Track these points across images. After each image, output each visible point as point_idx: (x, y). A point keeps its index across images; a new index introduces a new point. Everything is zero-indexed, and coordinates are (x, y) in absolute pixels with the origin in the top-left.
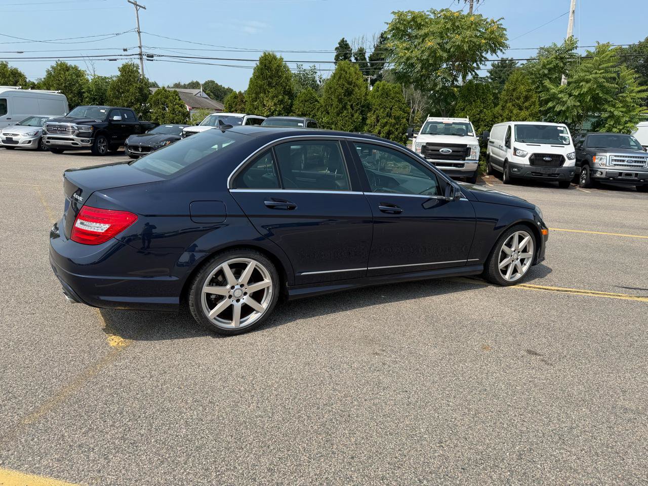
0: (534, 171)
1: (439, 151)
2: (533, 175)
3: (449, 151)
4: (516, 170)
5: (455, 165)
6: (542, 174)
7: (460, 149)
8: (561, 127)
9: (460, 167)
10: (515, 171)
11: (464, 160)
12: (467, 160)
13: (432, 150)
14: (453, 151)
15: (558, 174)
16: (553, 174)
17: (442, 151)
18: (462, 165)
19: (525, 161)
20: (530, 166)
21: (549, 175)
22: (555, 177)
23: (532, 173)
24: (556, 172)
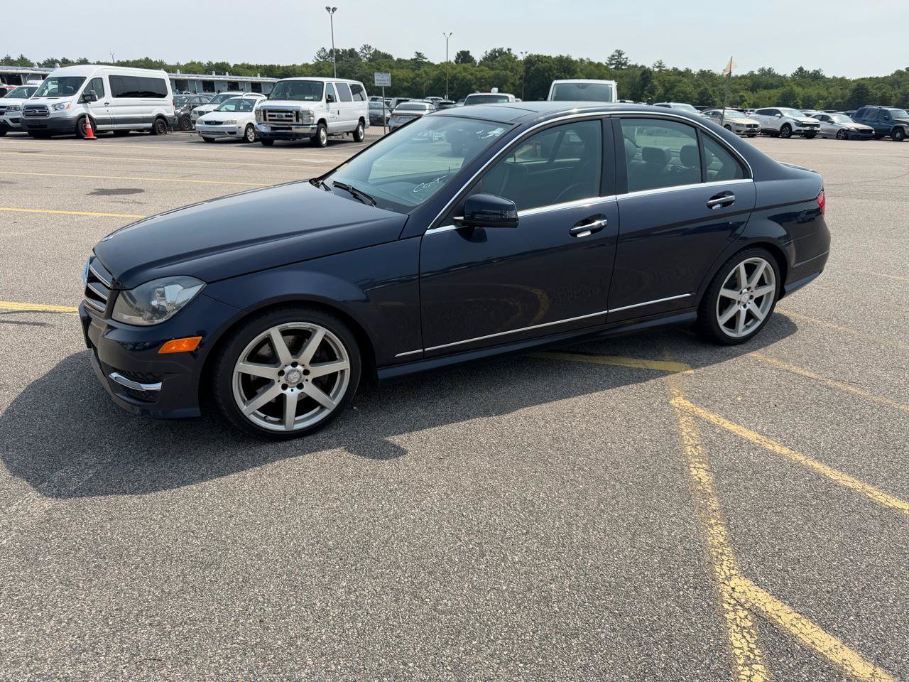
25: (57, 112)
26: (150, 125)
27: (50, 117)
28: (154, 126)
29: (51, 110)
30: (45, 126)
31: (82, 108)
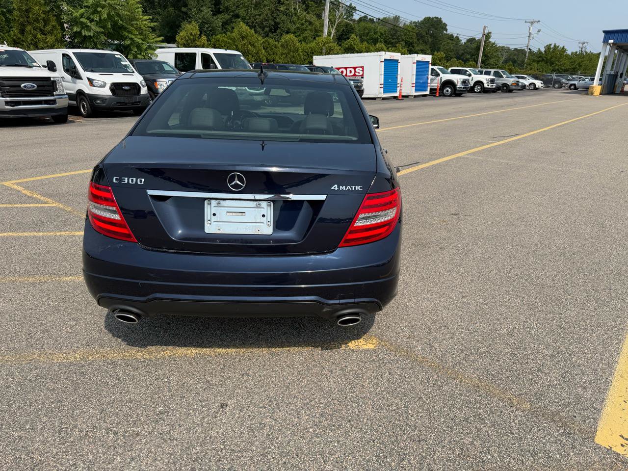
0: (119, 101)
1: (20, 86)
2: (118, 105)
3: (34, 87)
4: (99, 101)
5: (46, 102)
6: (126, 104)
7: (45, 83)
8: (118, 55)
9: (53, 104)
10: (98, 103)
11: (53, 95)
12: (56, 95)
13: (10, 86)
14: (38, 86)
15: (139, 102)
16: (135, 102)
17: (25, 86)
18: (54, 102)
19: (106, 92)
20: (113, 97)
21: (133, 104)
22: (137, 105)
23: (118, 103)
24: (138, 101)
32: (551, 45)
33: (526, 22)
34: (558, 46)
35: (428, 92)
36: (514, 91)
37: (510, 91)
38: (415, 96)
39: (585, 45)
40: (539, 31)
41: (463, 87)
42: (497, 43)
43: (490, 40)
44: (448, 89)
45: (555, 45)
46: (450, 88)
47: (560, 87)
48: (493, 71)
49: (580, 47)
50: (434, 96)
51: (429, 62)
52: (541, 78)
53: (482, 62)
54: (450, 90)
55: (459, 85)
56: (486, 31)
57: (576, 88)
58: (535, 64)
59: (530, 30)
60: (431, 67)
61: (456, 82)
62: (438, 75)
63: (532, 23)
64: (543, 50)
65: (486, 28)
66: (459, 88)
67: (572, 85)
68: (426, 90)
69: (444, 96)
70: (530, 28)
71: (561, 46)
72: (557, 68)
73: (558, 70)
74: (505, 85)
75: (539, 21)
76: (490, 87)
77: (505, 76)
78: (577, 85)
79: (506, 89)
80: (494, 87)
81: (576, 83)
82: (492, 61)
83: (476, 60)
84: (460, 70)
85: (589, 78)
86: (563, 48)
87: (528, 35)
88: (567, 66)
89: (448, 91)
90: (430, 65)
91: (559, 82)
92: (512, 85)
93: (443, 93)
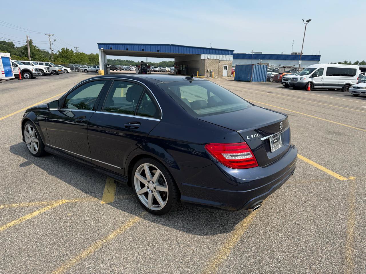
25: (300, 80)
26: (341, 87)
27: (298, 82)
28: (343, 88)
29: (299, 80)
30: (295, 85)
31: (310, 79)
32: (64, 48)
33: (45, 35)
34: (69, 49)
35: (13, 77)
36: (60, 74)
37: (58, 74)
38: (7, 80)
39: (78, 49)
40: (55, 40)
41: (36, 73)
42: (37, 46)
43: (33, 44)
44: (26, 74)
45: (67, 49)
46: (28, 74)
47: (79, 71)
48: (44, 63)
49: (75, 50)
50: (19, 79)
51: (9, 57)
52: (68, 67)
53: (31, 57)
54: (28, 75)
55: (34, 72)
56: (29, 39)
57: (88, 72)
58: (59, 58)
59: (49, 39)
60: (11, 61)
61: (31, 70)
62: (17, 66)
63: (50, 35)
64: (61, 51)
65: (29, 37)
66: (34, 73)
67: (85, 70)
68: (12, 76)
69: (25, 79)
70: (49, 38)
71: (70, 49)
72: (71, 61)
73: (72, 62)
74: (54, 71)
75: (53, 35)
76: (48, 72)
77: (53, 66)
78: (88, 70)
79: (55, 73)
80: (50, 72)
81: (87, 69)
82: (37, 57)
83: (27, 56)
84: (25, 62)
85: (93, 66)
86: (72, 50)
87: (49, 42)
88: (77, 60)
89: (27, 76)
90: (10, 60)
91: (77, 68)
92: (59, 71)
93: (24, 77)
